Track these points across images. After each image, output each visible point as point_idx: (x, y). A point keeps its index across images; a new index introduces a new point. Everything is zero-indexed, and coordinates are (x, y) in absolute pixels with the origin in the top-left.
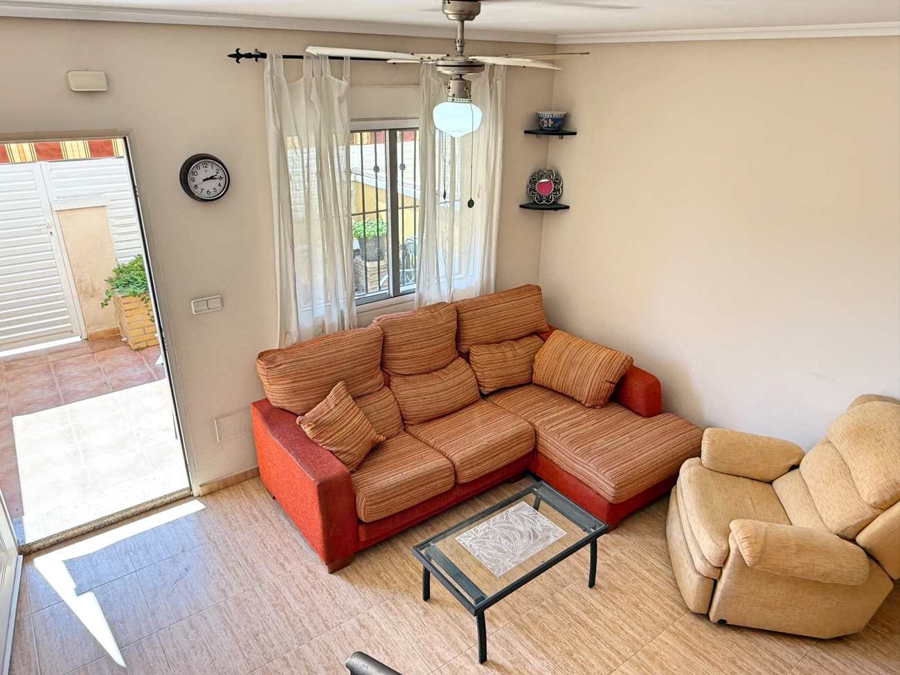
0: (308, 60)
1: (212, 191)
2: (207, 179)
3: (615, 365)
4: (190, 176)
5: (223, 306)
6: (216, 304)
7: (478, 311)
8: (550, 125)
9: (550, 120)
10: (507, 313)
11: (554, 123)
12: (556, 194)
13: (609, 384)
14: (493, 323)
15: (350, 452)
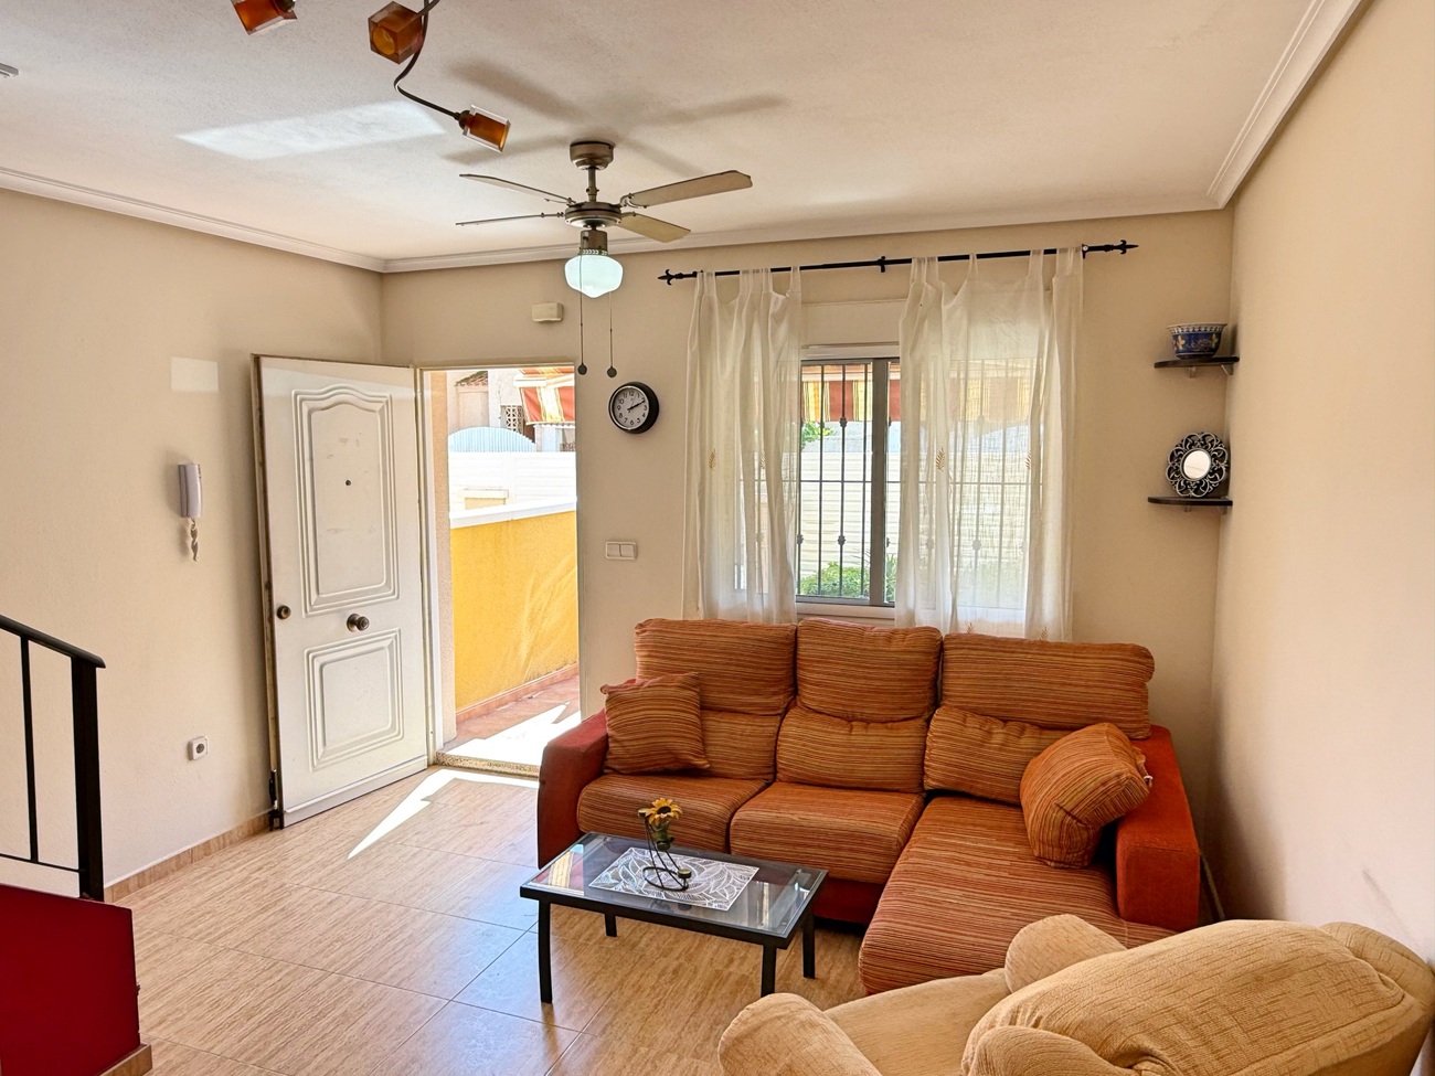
0: (746, 275)
1: (635, 421)
2: (632, 408)
3: (1088, 780)
4: (617, 404)
5: (636, 557)
6: (628, 551)
7: (975, 653)
8: (1181, 348)
9: (1180, 338)
10: (1035, 671)
11: (1188, 342)
12: (1215, 479)
13: (1061, 813)
14: (996, 679)
15: (626, 744)
